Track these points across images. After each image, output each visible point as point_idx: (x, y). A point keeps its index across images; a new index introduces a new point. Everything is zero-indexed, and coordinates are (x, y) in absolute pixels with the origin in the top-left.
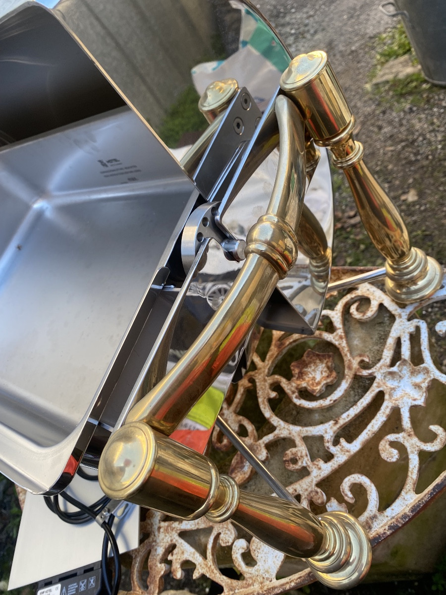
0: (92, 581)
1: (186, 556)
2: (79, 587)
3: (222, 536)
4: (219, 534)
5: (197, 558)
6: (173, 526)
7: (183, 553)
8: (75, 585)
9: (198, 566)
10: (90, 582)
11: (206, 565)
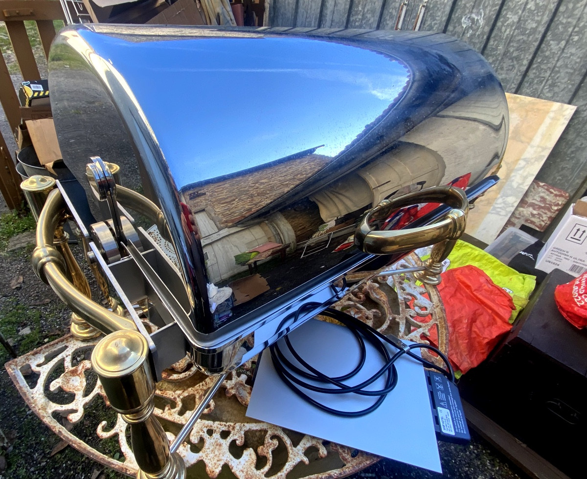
0: (437, 379)
1: (418, 336)
2: (440, 390)
3: (411, 315)
4: (410, 315)
5: (421, 331)
6: (401, 336)
7: (416, 337)
8: (439, 393)
9: (424, 331)
10: (438, 380)
11: (424, 327)
